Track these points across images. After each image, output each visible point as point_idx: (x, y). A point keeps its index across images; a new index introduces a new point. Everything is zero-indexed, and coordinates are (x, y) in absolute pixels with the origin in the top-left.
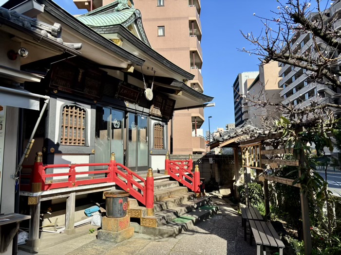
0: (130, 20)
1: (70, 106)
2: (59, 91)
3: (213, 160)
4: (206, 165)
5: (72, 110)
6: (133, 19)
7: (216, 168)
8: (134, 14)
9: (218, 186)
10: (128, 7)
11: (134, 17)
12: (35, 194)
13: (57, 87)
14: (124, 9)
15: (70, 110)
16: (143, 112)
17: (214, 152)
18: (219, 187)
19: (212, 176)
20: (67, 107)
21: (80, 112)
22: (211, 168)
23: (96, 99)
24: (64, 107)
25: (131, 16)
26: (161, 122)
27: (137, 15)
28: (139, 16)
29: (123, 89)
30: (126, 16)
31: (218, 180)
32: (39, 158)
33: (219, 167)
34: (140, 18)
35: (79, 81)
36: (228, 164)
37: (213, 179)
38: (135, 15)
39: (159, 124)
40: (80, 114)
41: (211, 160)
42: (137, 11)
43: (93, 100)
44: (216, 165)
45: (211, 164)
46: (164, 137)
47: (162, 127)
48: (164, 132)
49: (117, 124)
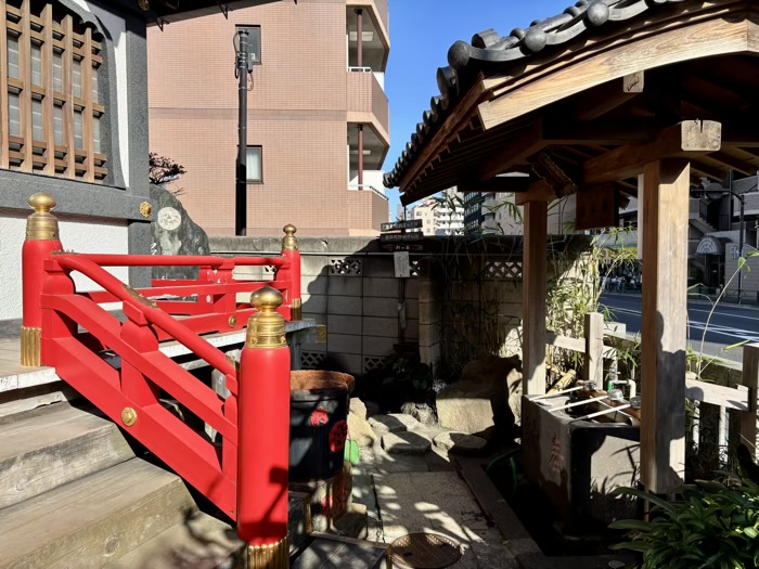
3: (411, 259)
4: (379, 283)
7: (426, 300)
9: (430, 384)
17: (419, 224)
18: (437, 388)
19: (402, 332)
22: (402, 298)
31: (428, 354)
33: (439, 293)
36: (480, 279)
37: (407, 347)
41: (402, 264)
44: (427, 283)
45: (403, 280)
46: (107, 109)
47: (97, 37)
48: (107, 77)
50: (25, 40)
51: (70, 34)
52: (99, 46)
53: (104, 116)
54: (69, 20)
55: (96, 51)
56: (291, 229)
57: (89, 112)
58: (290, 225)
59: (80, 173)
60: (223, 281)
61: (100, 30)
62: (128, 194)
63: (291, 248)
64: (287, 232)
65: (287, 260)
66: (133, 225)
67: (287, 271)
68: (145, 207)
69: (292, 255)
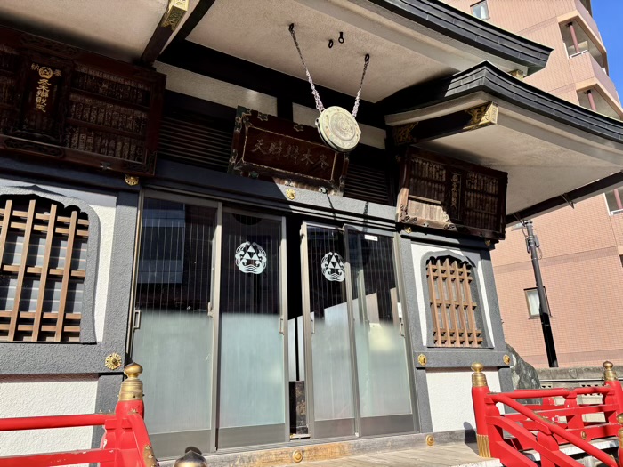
5: (19, 213)
15: (8, 211)
16: (365, 216)
26: (457, 253)
29: (260, 142)
39: (452, 259)
46: (479, 305)
47: (468, 267)
48: (476, 286)
49: (251, 261)
50: (449, 280)
51: (458, 270)
52: (469, 271)
53: (477, 309)
54: (456, 262)
55: (468, 274)
56: (608, 365)
57: (470, 307)
58: (607, 362)
59: (470, 343)
60: (571, 406)
61: (470, 264)
62: (495, 351)
63: (612, 379)
64: (606, 367)
65: (610, 388)
66: (501, 370)
67: (614, 397)
68: (506, 358)
69: (614, 385)
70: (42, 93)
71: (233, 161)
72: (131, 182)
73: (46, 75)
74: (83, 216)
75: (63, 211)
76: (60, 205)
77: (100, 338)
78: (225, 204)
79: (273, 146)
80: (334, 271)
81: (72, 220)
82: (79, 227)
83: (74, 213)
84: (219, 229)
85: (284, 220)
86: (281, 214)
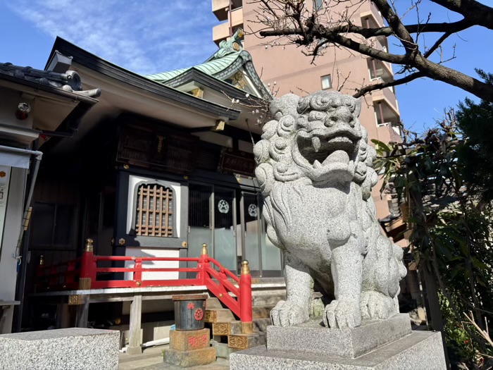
0: (234, 66)
1: (148, 185)
2: (130, 166)
5: (151, 190)
6: (239, 64)
8: (240, 57)
10: (233, 51)
11: (240, 61)
12: (79, 292)
13: (127, 161)
14: (227, 55)
15: (148, 189)
20: (145, 186)
21: (164, 192)
23: (186, 173)
24: (140, 187)
25: (235, 61)
27: (244, 57)
28: (247, 59)
29: (228, 159)
30: (227, 61)
32: (88, 246)
34: (250, 61)
35: (159, 151)
38: (242, 59)
40: (164, 194)
42: (244, 52)
43: (182, 176)
49: (224, 208)
70: (160, 146)
71: (219, 168)
72: (186, 178)
73: (161, 139)
74: (171, 191)
75: (165, 189)
76: (164, 187)
77: (179, 236)
78: (215, 185)
79: (233, 161)
80: (253, 212)
81: (167, 192)
82: (170, 195)
83: (168, 190)
84: (213, 195)
85: (235, 191)
86: (233, 188)
